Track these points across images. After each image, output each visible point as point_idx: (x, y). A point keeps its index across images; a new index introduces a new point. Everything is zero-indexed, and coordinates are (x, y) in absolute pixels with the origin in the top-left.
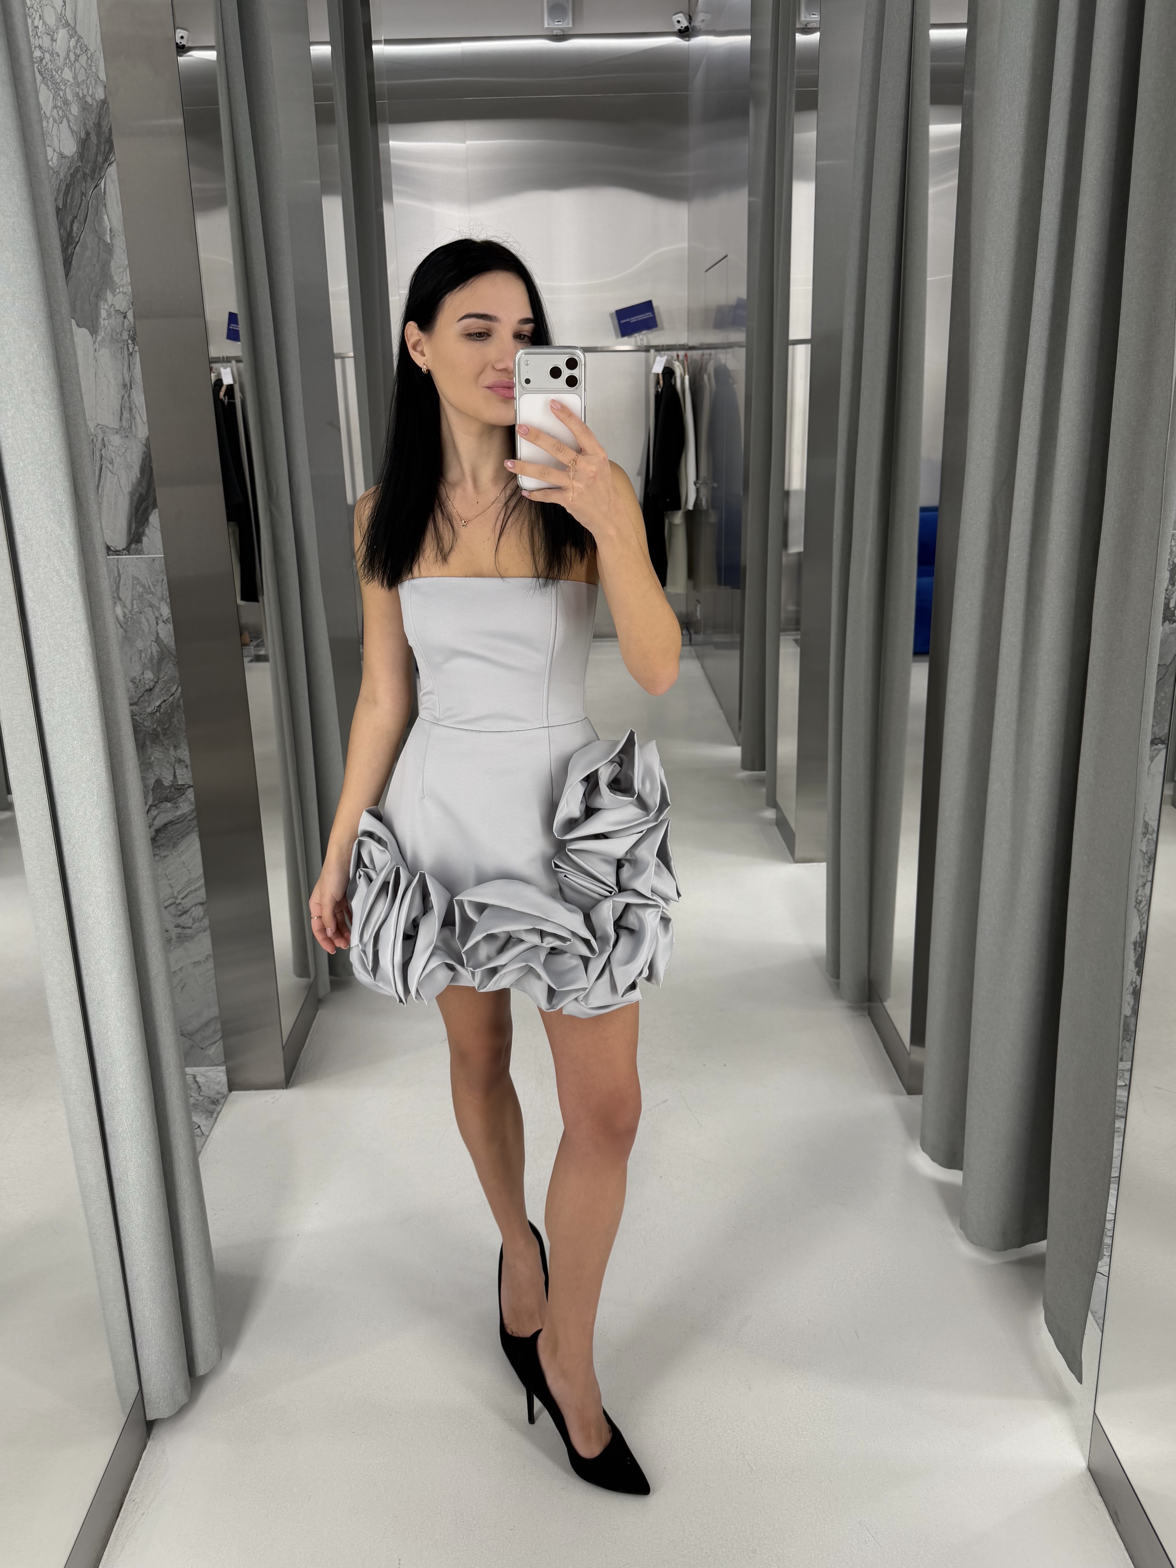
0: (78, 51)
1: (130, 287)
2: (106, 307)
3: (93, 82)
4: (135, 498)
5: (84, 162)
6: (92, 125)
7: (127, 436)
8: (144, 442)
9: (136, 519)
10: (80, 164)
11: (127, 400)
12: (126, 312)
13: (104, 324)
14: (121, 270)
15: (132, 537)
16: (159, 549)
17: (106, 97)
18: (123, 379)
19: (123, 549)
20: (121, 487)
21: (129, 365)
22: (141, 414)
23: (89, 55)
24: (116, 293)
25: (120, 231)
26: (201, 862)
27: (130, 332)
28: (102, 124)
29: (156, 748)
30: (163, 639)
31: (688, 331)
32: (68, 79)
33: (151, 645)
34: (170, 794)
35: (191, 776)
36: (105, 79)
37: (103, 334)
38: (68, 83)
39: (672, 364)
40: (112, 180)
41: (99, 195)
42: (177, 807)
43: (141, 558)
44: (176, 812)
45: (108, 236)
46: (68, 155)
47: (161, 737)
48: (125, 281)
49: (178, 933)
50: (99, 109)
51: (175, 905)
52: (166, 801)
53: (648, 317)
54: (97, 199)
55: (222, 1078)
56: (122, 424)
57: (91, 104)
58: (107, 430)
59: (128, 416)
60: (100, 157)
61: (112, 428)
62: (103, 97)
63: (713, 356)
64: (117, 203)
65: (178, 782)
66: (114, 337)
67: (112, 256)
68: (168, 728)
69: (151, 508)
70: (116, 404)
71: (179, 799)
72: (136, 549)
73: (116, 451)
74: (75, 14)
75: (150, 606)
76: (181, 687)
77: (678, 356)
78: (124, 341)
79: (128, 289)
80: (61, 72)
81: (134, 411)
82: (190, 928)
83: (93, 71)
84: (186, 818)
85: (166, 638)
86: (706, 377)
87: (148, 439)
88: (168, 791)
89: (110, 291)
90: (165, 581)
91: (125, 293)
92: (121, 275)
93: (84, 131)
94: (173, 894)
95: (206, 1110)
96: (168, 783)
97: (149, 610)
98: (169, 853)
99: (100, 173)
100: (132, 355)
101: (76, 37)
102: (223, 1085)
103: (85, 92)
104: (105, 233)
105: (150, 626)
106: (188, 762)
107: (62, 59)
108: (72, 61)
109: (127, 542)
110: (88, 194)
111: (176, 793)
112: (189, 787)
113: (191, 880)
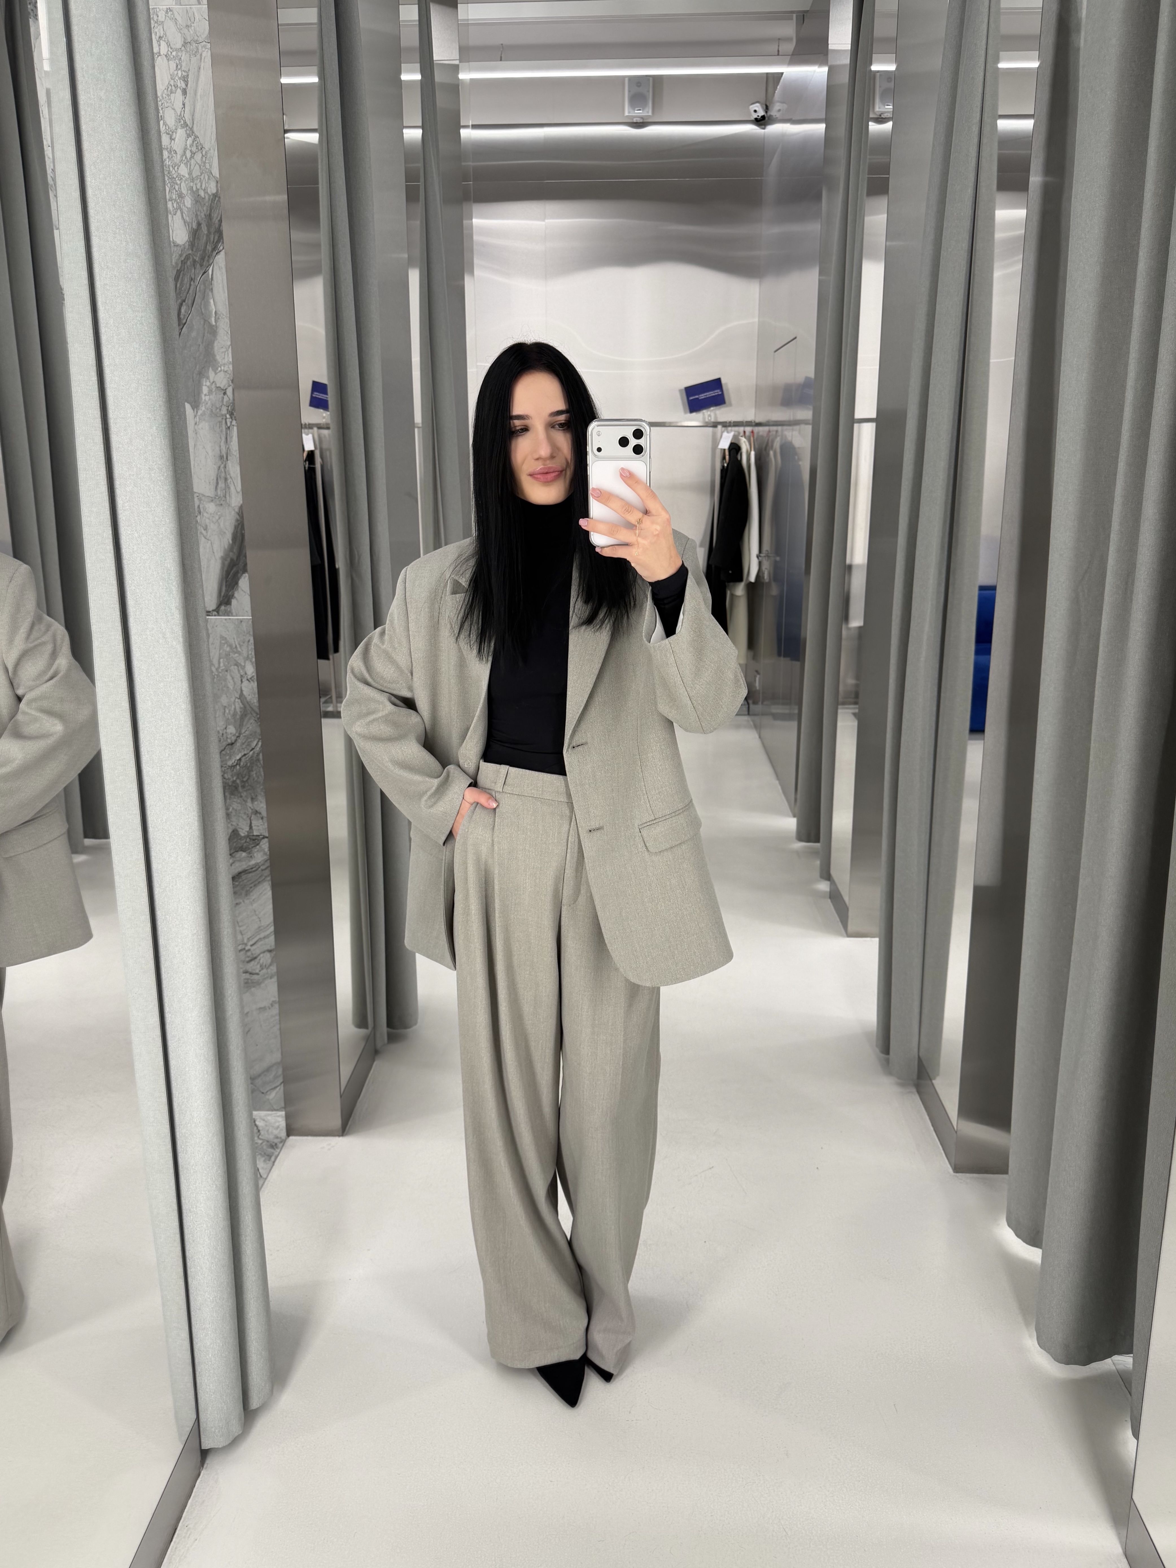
0: (194, 149)
1: (231, 366)
2: (208, 384)
3: (206, 178)
4: (227, 563)
5: (194, 250)
6: (203, 216)
7: (221, 505)
8: (237, 510)
9: (226, 583)
10: (190, 252)
11: (223, 470)
12: (226, 389)
13: (205, 400)
14: (224, 350)
15: (221, 599)
16: (247, 611)
17: (217, 191)
18: (220, 451)
19: (213, 611)
20: (214, 552)
21: (227, 438)
22: (236, 484)
23: (204, 153)
24: (217, 371)
25: (225, 314)
26: (271, 911)
27: (228, 407)
28: (213, 215)
29: (235, 800)
30: (246, 696)
31: (756, 408)
32: (184, 175)
33: (235, 701)
34: (245, 844)
35: (266, 827)
36: (218, 176)
37: (203, 408)
38: (184, 179)
39: (739, 440)
40: (219, 267)
41: (207, 280)
42: (251, 857)
43: (230, 619)
44: (250, 861)
45: (213, 319)
46: (180, 244)
47: (240, 789)
48: (226, 360)
49: (245, 979)
50: (210, 202)
51: (244, 951)
52: (241, 851)
53: (717, 394)
54: (204, 284)
55: (281, 1123)
56: (217, 493)
57: (203, 197)
58: (203, 498)
59: (223, 485)
60: (209, 246)
61: (208, 496)
62: (214, 191)
63: (780, 433)
64: (223, 287)
65: (253, 833)
66: (214, 412)
67: (216, 337)
68: (247, 781)
69: (241, 572)
70: (213, 474)
71: (253, 849)
72: (226, 610)
73: (211, 518)
74: (193, 115)
75: (236, 665)
76: (262, 742)
77: (745, 432)
78: (222, 415)
79: (229, 367)
80: (178, 169)
81: (229, 481)
82: (258, 974)
83: (207, 167)
84: (259, 867)
85: (249, 695)
86: (771, 453)
87: (241, 508)
88: (244, 841)
89: (213, 370)
90: (252, 641)
91: (226, 372)
92: (224, 353)
93: (196, 222)
94: (243, 940)
95: (265, 1153)
96: (244, 833)
97: (235, 669)
98: (241, 901)
99: (208, 261)
100: (229, 429)
101: (193, 137)
102: (282, 1130)
103: (199, 187)
104: (210, 316)
105: (235, 684)
106: (264, 814)
107: (179, 157)
108: (188, 158)
109: (217, 604)
110: (197, 280)
111: (251, 843)
112: (263, 838)
113: (262, 928)
